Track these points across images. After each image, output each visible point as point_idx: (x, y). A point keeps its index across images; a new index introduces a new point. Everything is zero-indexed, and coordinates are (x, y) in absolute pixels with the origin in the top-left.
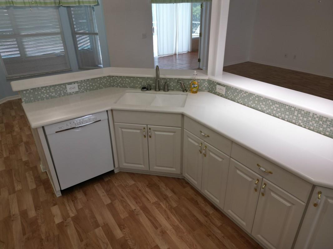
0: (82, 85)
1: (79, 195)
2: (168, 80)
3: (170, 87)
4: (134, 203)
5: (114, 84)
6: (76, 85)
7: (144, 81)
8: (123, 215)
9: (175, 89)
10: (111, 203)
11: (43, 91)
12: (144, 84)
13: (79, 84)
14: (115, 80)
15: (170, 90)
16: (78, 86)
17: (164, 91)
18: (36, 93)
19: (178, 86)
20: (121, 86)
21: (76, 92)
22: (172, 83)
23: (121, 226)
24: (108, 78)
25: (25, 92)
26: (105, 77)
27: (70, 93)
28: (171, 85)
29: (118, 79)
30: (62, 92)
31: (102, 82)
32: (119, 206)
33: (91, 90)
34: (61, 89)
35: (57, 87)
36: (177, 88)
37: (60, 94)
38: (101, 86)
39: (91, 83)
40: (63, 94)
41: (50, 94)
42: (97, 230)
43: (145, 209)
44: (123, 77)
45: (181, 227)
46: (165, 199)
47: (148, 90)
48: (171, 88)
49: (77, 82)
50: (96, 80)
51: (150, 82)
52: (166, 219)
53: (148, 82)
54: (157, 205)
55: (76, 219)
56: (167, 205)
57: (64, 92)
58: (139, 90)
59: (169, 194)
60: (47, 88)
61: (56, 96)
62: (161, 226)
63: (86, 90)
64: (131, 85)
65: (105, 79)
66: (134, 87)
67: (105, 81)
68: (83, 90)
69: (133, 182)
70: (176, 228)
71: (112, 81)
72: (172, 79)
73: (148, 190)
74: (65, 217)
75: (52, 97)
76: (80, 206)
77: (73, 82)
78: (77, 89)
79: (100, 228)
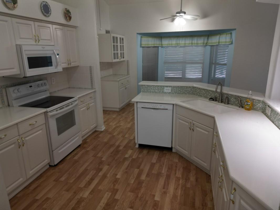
0: (174, 89)
1: (145, 151)
2: (230, 96)
3: (230, 101)
4: (166, 170)
5: (195, 93)
6: (170, 88)
7: (213, 94)
8: (155, 172)
9: (234, 104)
10: (155, 163)
11: (152, 87)
12: (213, 96)
13: (172, 88)
14: (196, 90)
15: (230, 104)
16: (171, 89)
17: (225, 104)
18: (148, 88)
19: (236, 102)
20: (199, 95)
21: (169, 92)
22: (233, 98)
23: (148, 175)
24: (192, 88)
25: (143, 86)
26: (190, 87)
27: (166, 92)
28: (231, 100)
29: (198, 90)
30: (161, 91)
31: (187, 90)
32: (157, 167)
33: (178, 94)
34: (161, 89)
35: (160, 87)
36: (236, 104)
37: (160, 91)
38: (186, 92)
39: (179, 89)
40: (161, 92)
41: (155, 90)
42: (136, 170)
43: (168, 177)
44: (201, 89)
45: (179, 198)
46: (186, 179)
47: (213, 100)
48: (231, 103)
49: (171, 86)
50: (183, 88)
51: (217, 95)
52: (174, 189)
53: (215, 95)
54: (178, 179)
55: (133, 160)
56: (184, 183)
57: (162, 90)
58: (208, 100)
59: (192, 179)
60: (154, 87)
61: (158, 92)
62: (167, 189)
63: (176, 93)
64: (205, 95)
65: (190, 89)
66: (206, 97)
67: (190, 90)
68: (174, 93)
69: (177, 161)
70: (175, 196)
71: (194, 91)
72: (233, 95)
73: (181, 169)
74: (130, 156)
75: (156, 92)
76: (140, 156)
77: (169, 86)
78: (170, 91)
79: (139, 170)
